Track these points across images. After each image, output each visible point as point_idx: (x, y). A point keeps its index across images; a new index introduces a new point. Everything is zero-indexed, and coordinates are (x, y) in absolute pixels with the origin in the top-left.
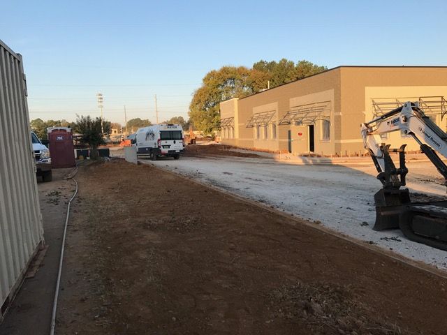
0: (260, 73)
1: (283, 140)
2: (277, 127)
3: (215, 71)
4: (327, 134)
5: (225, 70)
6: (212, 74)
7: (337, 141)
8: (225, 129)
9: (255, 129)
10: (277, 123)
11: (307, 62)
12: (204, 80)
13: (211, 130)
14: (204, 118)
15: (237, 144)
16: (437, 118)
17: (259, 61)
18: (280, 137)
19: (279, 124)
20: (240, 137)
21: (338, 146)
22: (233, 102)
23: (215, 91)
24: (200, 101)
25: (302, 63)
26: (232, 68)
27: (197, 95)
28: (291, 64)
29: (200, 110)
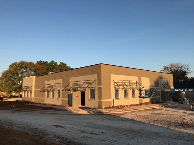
0: (40, 66)
1: (65, 99)
2: (61, 92)
3: (16, 63)
4: (93, 97)
5: (22, 63)
6: (15, 64)
7: (99, 100)
8: (25, 92)
9: (46, 93)
10: (61, 90)
11: (64, 63)
12: (10, 66)
13: (11, 92)
14: (7, 86)
15: (33, 101)
16: (135, 90)
17: (40, 61)
18: (62, 97)
19: (62, 91)
20: (35, 97)
21: (100, 103)
22: (32, 78)
23: (16, 72)
24: (6, 77)
25: (62, 63)
26: (26, 62)
27: (4, 74)
28: (56, 63)
29: (5, 81)
